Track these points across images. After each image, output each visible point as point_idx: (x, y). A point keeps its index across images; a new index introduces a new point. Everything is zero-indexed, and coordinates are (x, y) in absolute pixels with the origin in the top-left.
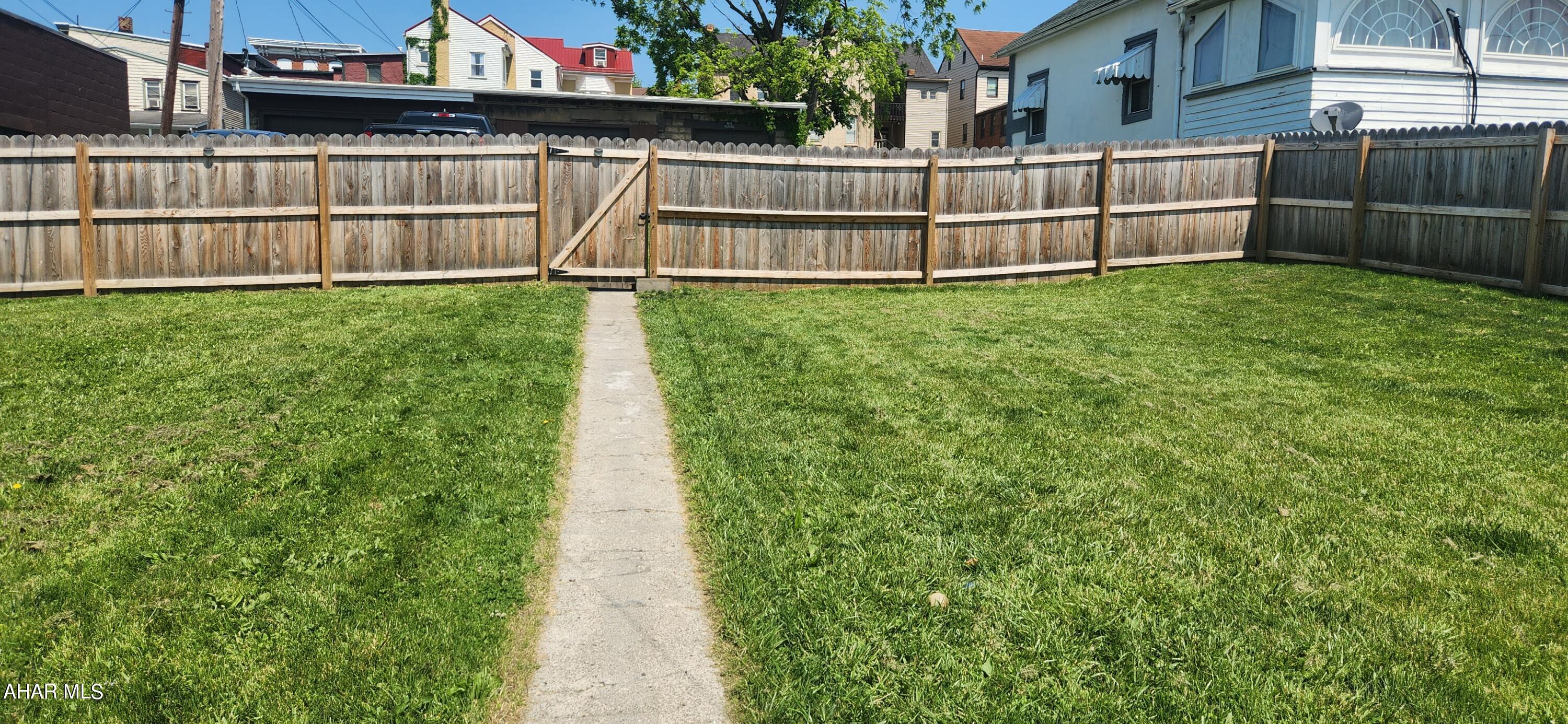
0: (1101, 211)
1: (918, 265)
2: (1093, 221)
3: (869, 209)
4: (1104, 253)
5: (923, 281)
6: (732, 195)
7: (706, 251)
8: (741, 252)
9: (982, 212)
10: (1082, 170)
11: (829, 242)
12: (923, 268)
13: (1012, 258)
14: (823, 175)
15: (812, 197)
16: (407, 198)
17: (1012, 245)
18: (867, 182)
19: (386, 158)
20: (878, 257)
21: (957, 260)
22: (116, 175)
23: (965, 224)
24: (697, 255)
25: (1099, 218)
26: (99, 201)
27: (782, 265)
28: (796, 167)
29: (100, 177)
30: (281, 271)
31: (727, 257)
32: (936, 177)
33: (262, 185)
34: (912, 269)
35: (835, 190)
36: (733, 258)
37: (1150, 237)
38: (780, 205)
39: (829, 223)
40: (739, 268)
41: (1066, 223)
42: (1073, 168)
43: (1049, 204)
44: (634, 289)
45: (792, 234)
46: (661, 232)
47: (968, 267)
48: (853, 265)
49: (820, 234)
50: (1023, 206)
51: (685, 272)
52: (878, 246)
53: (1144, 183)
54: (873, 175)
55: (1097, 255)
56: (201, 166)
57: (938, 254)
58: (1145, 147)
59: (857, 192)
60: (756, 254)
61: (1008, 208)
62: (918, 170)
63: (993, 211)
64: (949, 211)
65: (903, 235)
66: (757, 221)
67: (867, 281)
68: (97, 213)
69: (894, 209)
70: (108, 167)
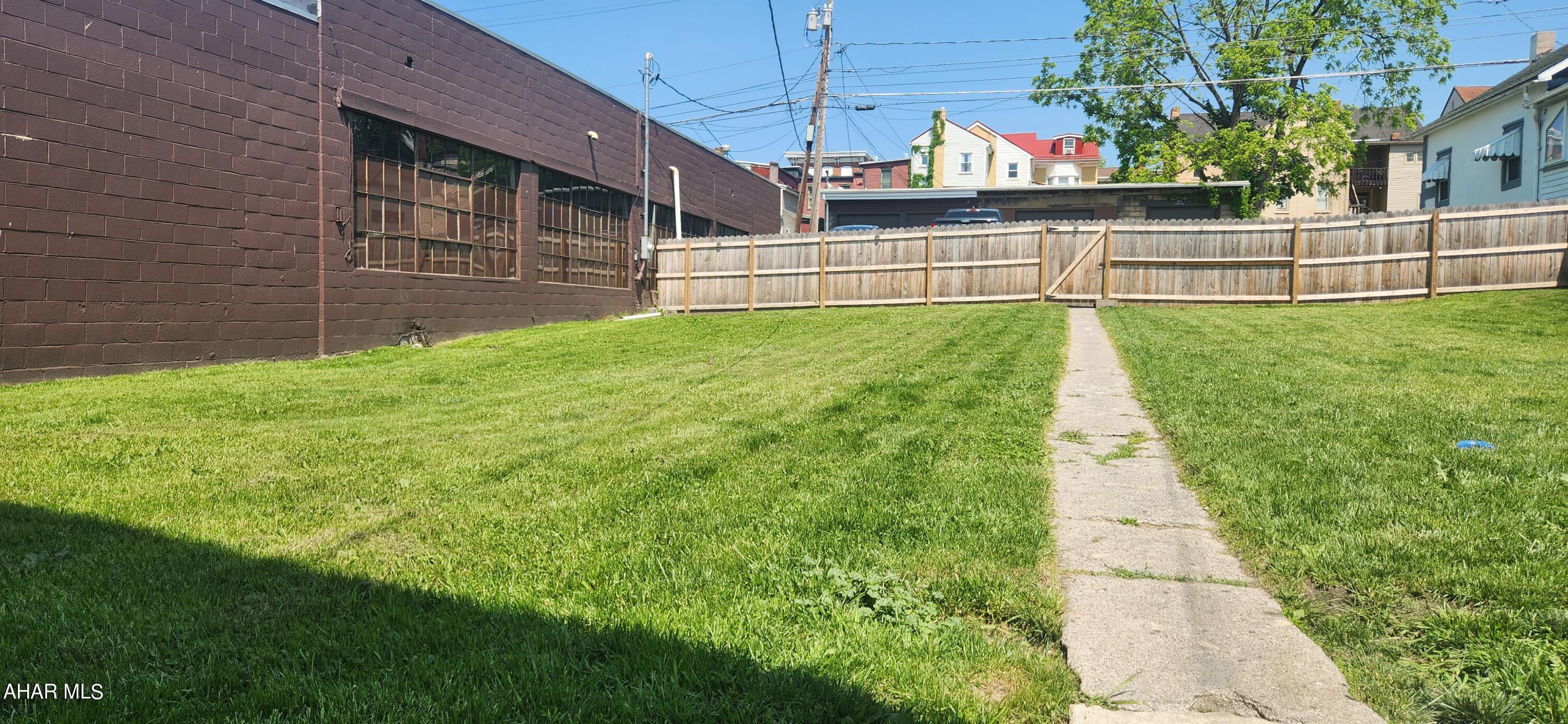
0: (1431, 254)
1: (1287, 291)
2: (1425, 262)
3: (1251, 257)
4: (1433, 283)
5: (1290, 302)
6: (1158, 250)
7: (1140, 284)
8: (1162, 284)
9: (1335, 256)
10: (1415, 227)
11: (1223, 278)
12: (1291, 293)
13: (1359, 287)
14: (1219, 236)
15: (1211, 250)
16: (970, 258)
17: (1359, 278)
18: (1250, 240)
19: (961, 237)
20: (1257, 287)
21: (1316, 288)
22: (836, 250)
23: (1322, 265)
24: (1134, 286)
25: (1429, 260)
26: (828, 264)
27: (1190, 292)
28: (1201, 232)
29: (829, 252)
30: (907, 297)
31: (1153, 287)
32: (1299, 236)
33: (900, 253)
34: (1282, 294)
35: (1228, 246)
36: (1157, 288)
37: (1474, 272)
38: (1189, 255)
39: (1223, 266)
40: (1161, 293)
41: (1402, 264)
42: (1408, 227)
43: (1389, 250)
44: (1095, 307)
45: (1197, 273)
46: (1112, 273)
47: (1325, 293)
48: (1240, 291)
49: (1216, 273)
50: (1368, 252)
51: (1126, 297)
52: (1258, 280)
53: (1469, 234)
54: (1254, 235)
55: (1428, 285)
56: (873, 244)
57: (1302, 285)
58: (1469, 209)
59: (1243, 246)
60: (1173, 286)
61: (1356, 254)
62: (1287, 231)
63: (1344, 256)
64: (1310, 256)
65: (1276, 273)
66: (1174, 265)
67: (1250, 302)
68: (827, 269)
69: (1269, 256)
70: (832, 246)
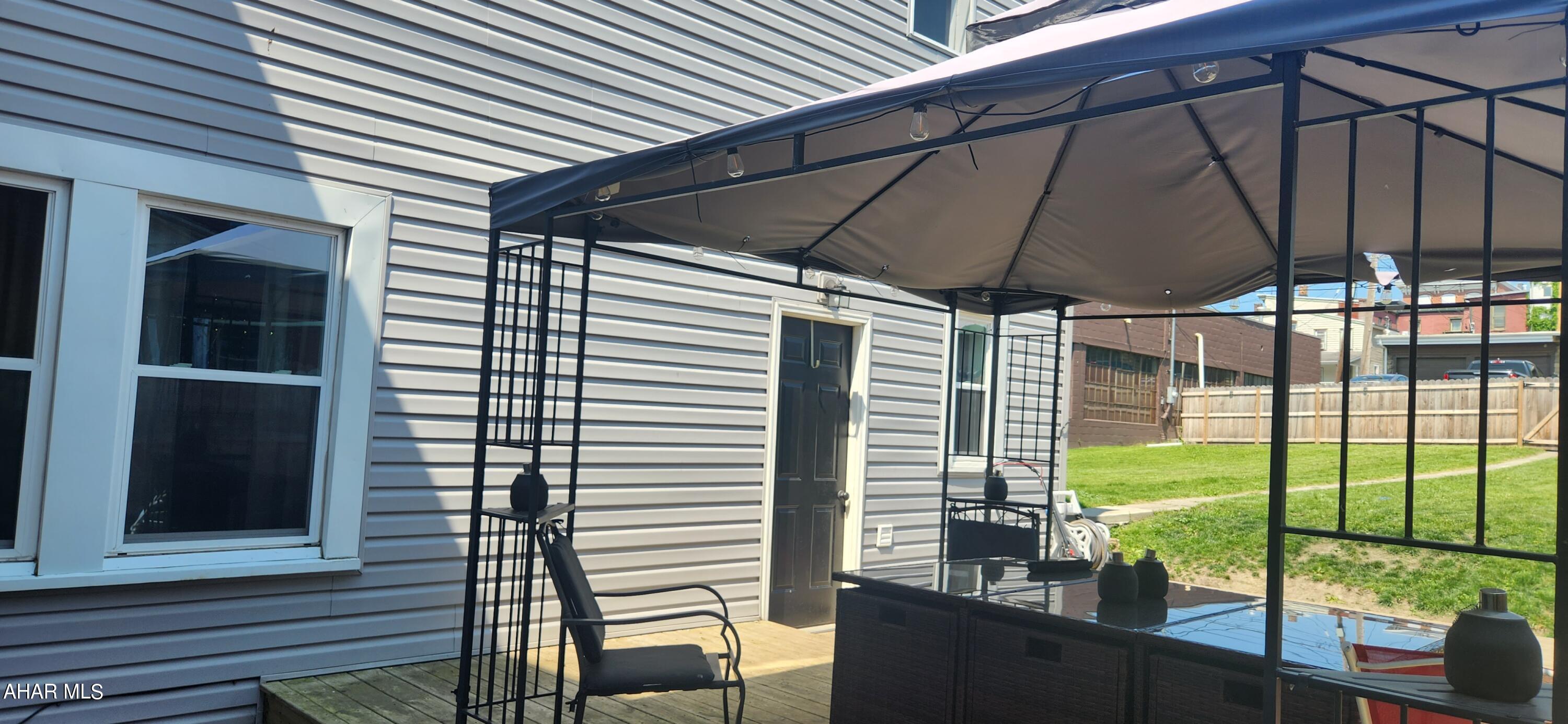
16: (1452, 407)
19: (1443, 390)
22: (1330, 399)
26: (1322, 409)
29: (1323, 399)
30: (1392, 437)
33: (1386, 402)
56: (1362, 395)
68: (1322, 413)
70: (1327, 395)
